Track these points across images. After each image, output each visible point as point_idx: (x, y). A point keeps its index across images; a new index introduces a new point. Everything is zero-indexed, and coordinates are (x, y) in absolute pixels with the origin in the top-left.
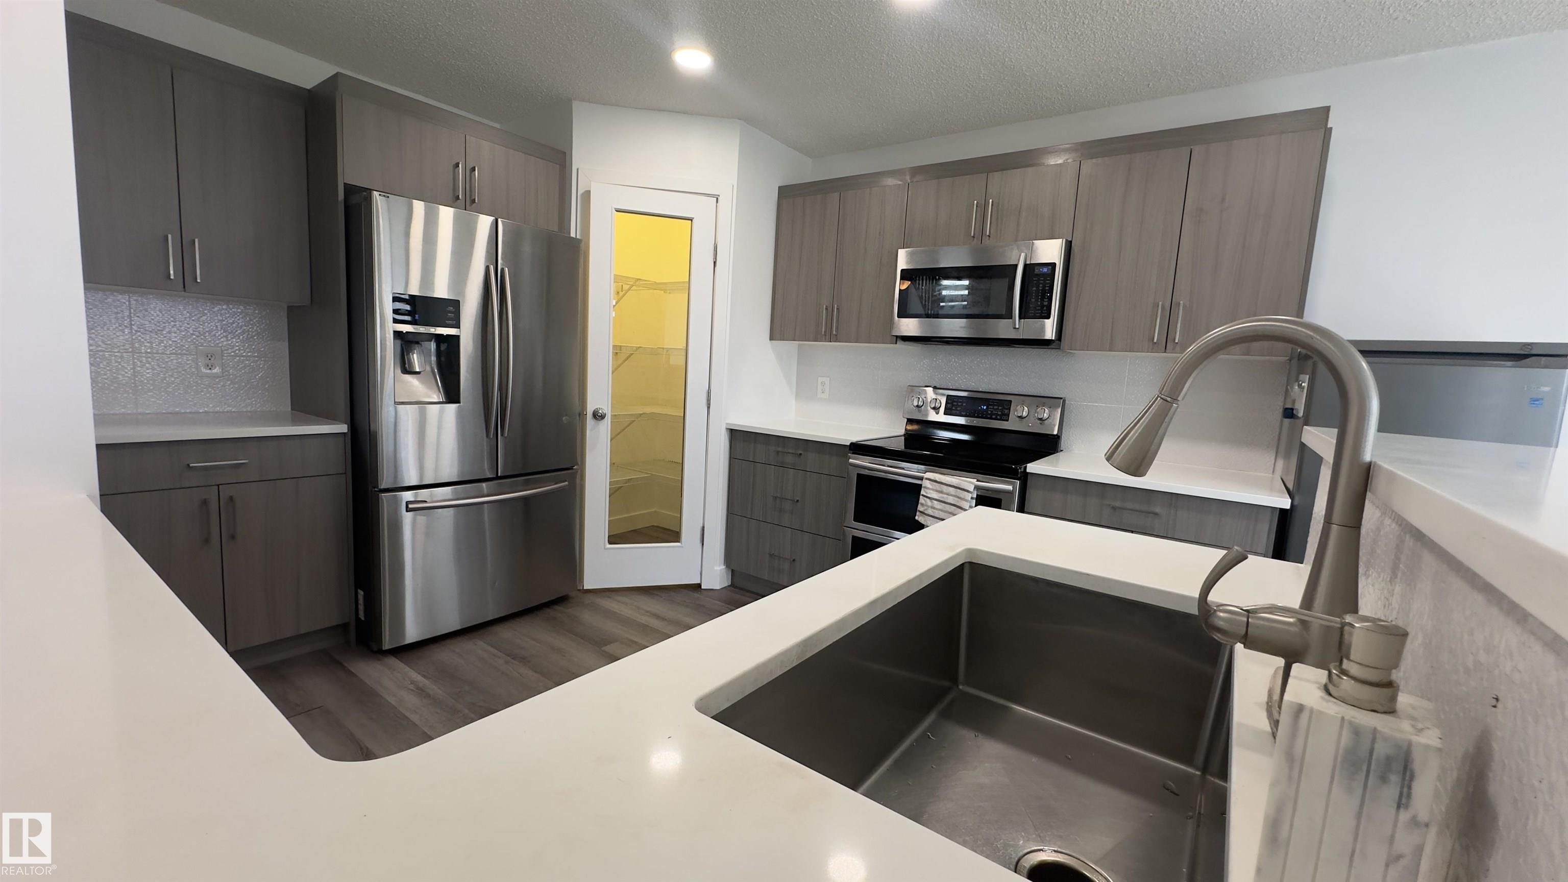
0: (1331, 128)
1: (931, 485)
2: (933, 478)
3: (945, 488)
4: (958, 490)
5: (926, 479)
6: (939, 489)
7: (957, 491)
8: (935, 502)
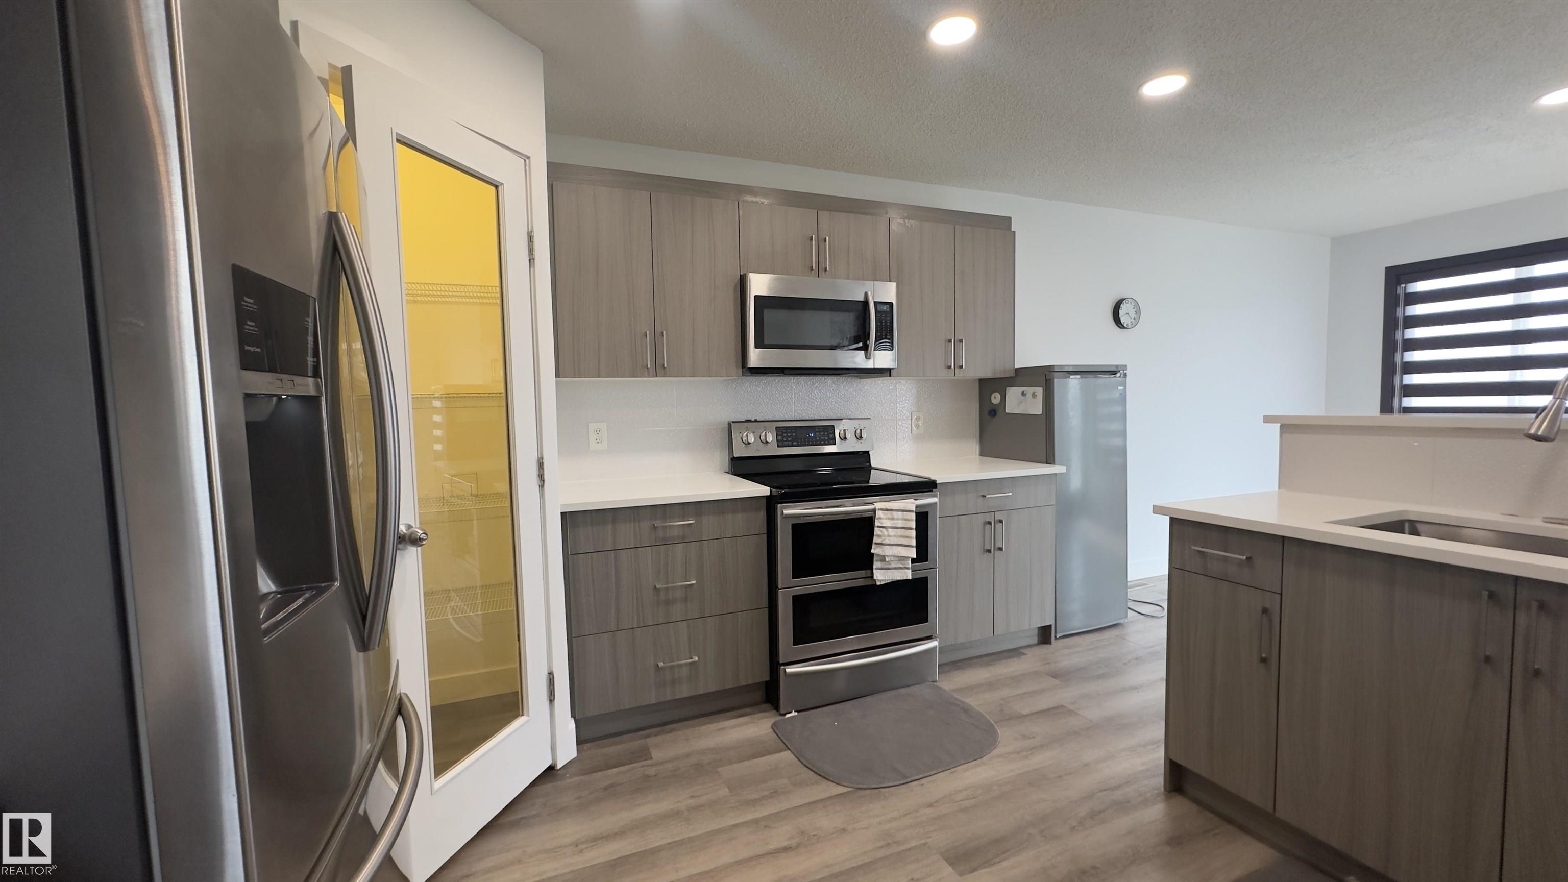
0: (1014, 232)
1: (884, 514)
2: (884, 508)
3: (896, 514)
4: (905, 513)
5: (879, 510)
6: (890, 516)
7: (903, 514)
8: (890, 530)
